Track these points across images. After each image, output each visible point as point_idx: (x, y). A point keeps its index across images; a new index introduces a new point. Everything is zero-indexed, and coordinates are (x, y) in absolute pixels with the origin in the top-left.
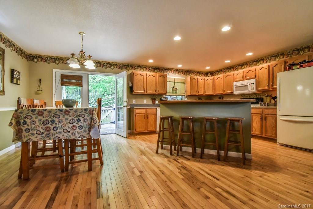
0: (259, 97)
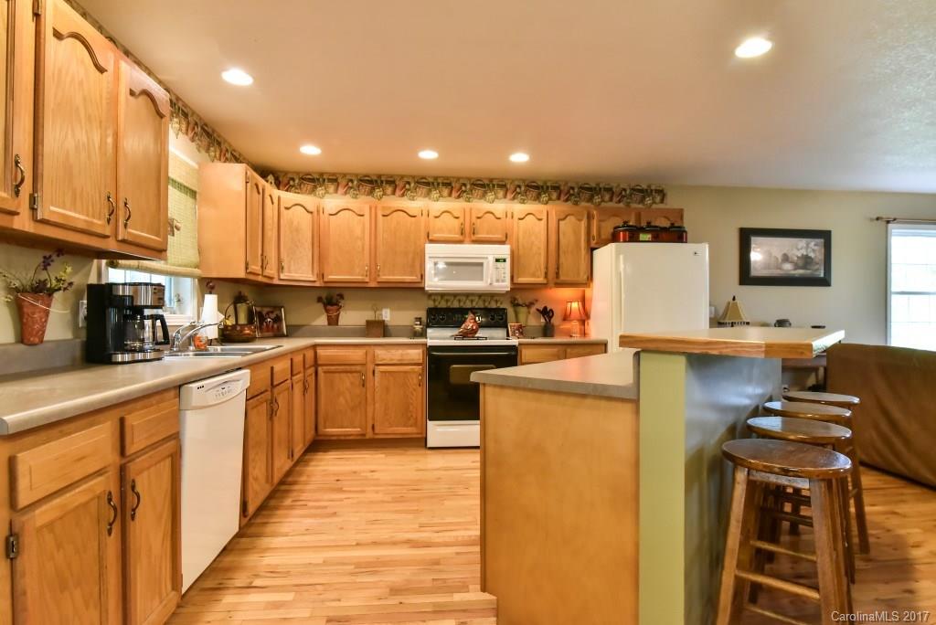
0: (493, 305)
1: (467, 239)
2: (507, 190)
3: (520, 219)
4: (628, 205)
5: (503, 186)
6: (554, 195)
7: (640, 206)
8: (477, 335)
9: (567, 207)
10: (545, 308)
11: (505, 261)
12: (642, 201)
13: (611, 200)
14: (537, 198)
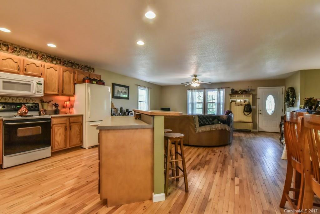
1: (21, 73)
2: (38, 55)
3: (47, 69)
4: (84, 71)
5: (36, 53)
6: (59, 62)
7: (87, 72)
8: (27, 115)
9: (64, 67)
10: (55, 103)
11: (41, 84)
12: (88, 70)
13: (79, 68)
14: (52, 62)
